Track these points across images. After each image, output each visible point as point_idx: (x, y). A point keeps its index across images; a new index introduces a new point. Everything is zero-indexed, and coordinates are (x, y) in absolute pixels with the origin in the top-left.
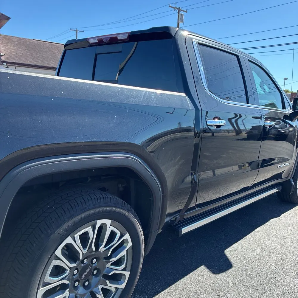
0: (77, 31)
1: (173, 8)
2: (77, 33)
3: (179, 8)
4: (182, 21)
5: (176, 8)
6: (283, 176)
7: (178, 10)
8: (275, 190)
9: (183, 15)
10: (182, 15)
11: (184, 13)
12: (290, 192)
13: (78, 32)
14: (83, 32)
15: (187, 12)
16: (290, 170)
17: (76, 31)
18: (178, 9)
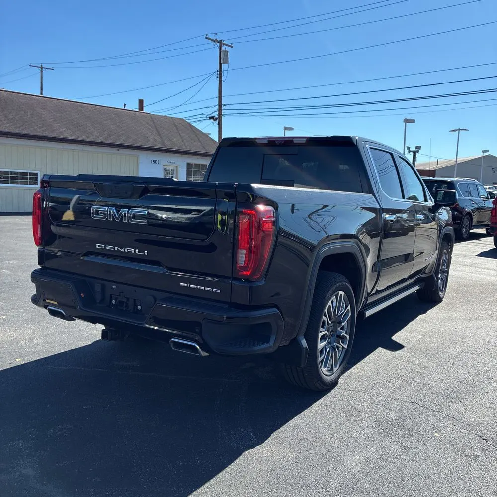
0: (42, 67)
1: (212, 40)
2: (42, 71)
3: (221, 41)
4: (226, 61)
5: (216, 41)
6: (427, 271)
7: (218, 44)
8: (417, 288)
9: (228, 52)
10: (226, 52)
11: (228, 49)
12: (433, 288)
13: (43, 69)
14: (53, 69)
15: (232, 47)
16: (433, 263)
17: (40, 68)
18: (219, 42)
